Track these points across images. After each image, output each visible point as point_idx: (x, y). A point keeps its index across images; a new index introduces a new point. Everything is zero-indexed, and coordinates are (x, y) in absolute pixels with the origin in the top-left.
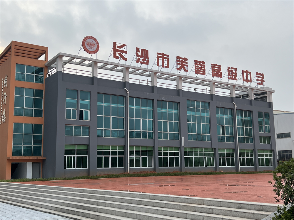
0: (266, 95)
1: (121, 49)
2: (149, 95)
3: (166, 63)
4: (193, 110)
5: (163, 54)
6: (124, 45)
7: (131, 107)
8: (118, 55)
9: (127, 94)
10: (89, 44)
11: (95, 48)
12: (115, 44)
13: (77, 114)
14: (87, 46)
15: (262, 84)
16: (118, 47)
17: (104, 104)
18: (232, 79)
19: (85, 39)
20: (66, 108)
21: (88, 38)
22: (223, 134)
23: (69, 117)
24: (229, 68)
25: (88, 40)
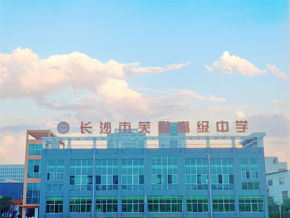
0: (256, 141)
1: (88, 126)
4: (159, 164)
5: (125, 123)
7: (97, 167)
8: (84, 131)
9: (93, 157)
10: (62, 127)
11: (67, 129)
12: (82, 123)
14: (60, 129)
15: (244, 131)
16: (85, 125)
17: (76, 167)
18: (202, 132)
21: (62, 124)
24: (199, 122)
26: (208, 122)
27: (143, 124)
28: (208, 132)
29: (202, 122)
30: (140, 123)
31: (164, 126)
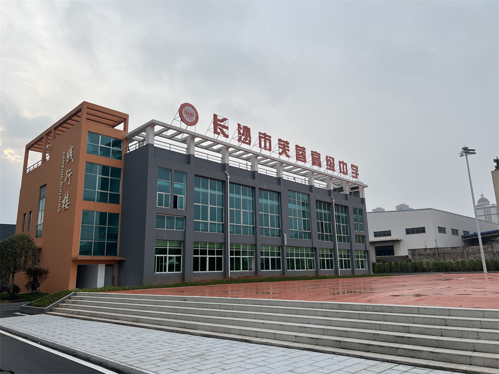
0: (359, 190)
1: (222, 124)
2: (251, 182)
3: (268, 145)
4: (294, 203)
5: (265, 134)
6: (225, 119)
7: (232, 195)
8: (219, 131)
9: (227, 178)
10: (187, 113)
11: (194, 119)
12: (215, 116)
13: (171, 201)
14: (184, 115)
15: (356, 178)
16: (219, 120)
17: (202, 190)
18: (330, 169)
19: (183, 106)
20: (158, 192)
21: (186, 106)
22: (323, 232)
23: (160, 204)
24: (327, 156)
25: (186, 108)
26: (333, 159)
27: (282, 143)
28: (334, 171)
29: (330, 157)
30: (280, 140)
31: (301, 152)
